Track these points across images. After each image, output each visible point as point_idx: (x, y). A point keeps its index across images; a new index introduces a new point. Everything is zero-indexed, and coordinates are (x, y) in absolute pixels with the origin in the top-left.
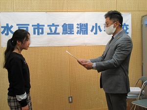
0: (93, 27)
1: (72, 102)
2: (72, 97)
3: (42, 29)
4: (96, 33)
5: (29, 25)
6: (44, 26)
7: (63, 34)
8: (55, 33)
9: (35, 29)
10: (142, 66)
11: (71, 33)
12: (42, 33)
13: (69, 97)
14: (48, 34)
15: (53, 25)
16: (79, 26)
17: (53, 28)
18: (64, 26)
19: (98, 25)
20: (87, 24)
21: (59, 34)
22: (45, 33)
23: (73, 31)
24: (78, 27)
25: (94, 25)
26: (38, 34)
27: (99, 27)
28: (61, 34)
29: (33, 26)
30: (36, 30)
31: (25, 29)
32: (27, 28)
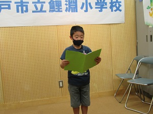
0: (83, 4)
1: (62, 87)
2: (62, 82)
3: (27, 6)
4: (86, 11)
5: (11, 2)
6: (28, 3)
8: (41, 11)
9: (18, 7)
10: (137, 46)
11: (59, 11)
12: (27, 11)
13: (59, 82)
14: (33, 12)
15: (39, 2)
16: (68, 3)
17: (39, 6)
19: (88, 2)
21: (45, 11)
22: (30, 11)
23: (61, 9)
25: (85, 2)
26: (22, 12)
27: (90, 4)
28: (48, 11)
29: (16, 3)
30: (20, 8)
31: (7, 6)
32: (9, 5)
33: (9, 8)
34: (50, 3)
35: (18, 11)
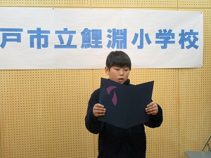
0: (136, 35)
3: (46, 38)
4: (141, 47)
5: (21, 30)
6: (48, 32)
7: (82, 47)
8: (69, 45)
9: (32, 38)
11: (97, 46)
12: (46, 45)
14: (56, 47)
15: (66, 31)
16: (111, 34)
17: (66, 37)
18: (85, 33)
19: (145, 33)
20: (125, 30)
21: (75, 47)
22: (51, 45)
23: (101, 43)
24: (109, 36)
25: (139, 33)
26: (39, 47)
27: (147, 35)
28: (79, 47)
29: (29, 32)
30: (35, 40)
31: (16, 37)
32: (19, 36)
33: (19, 40)
34: (82, 33)
35: (32, 45)
